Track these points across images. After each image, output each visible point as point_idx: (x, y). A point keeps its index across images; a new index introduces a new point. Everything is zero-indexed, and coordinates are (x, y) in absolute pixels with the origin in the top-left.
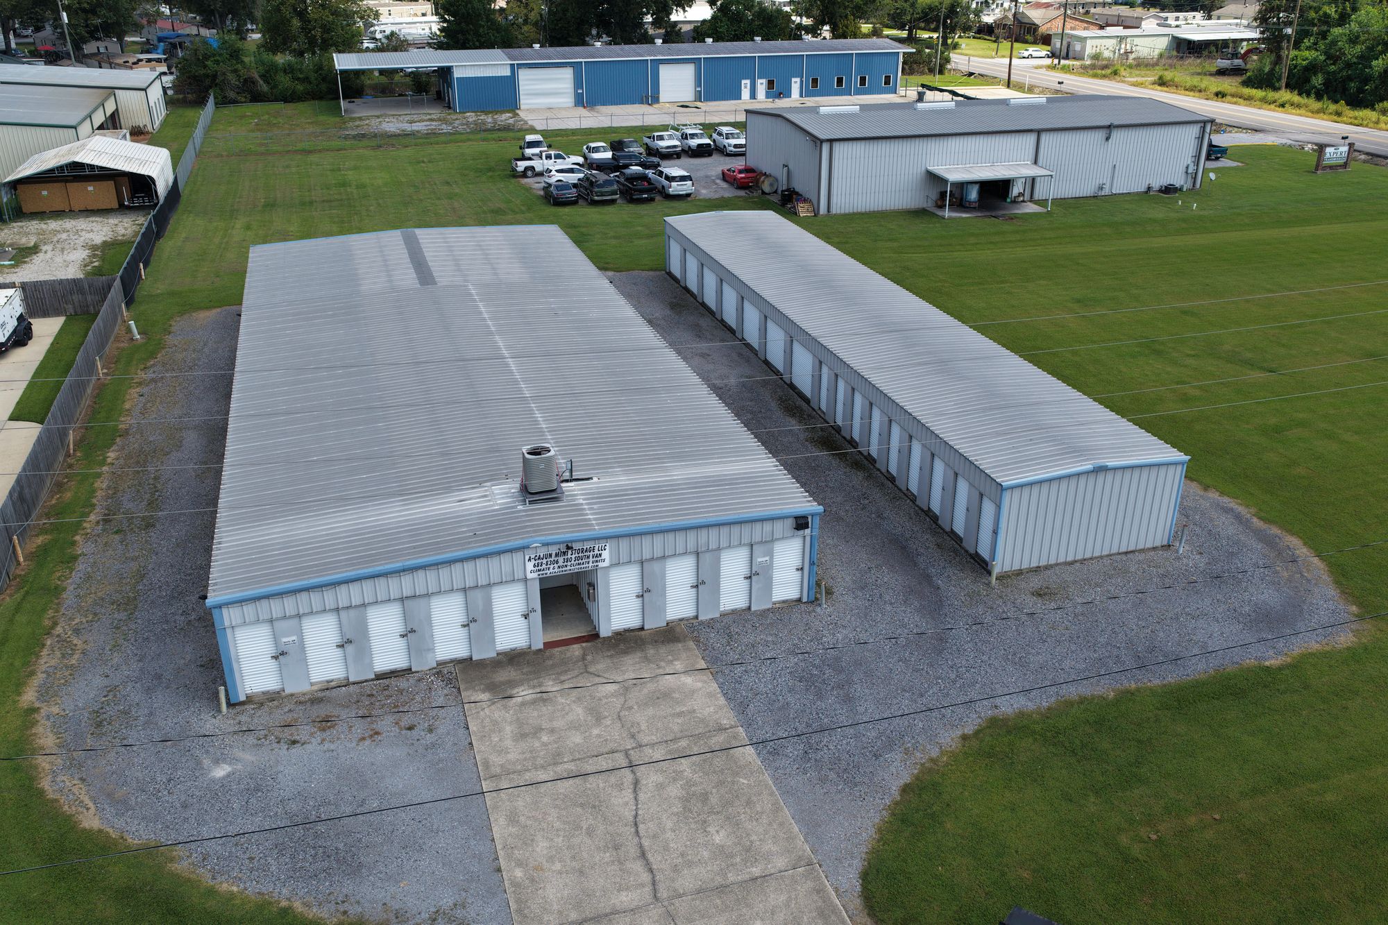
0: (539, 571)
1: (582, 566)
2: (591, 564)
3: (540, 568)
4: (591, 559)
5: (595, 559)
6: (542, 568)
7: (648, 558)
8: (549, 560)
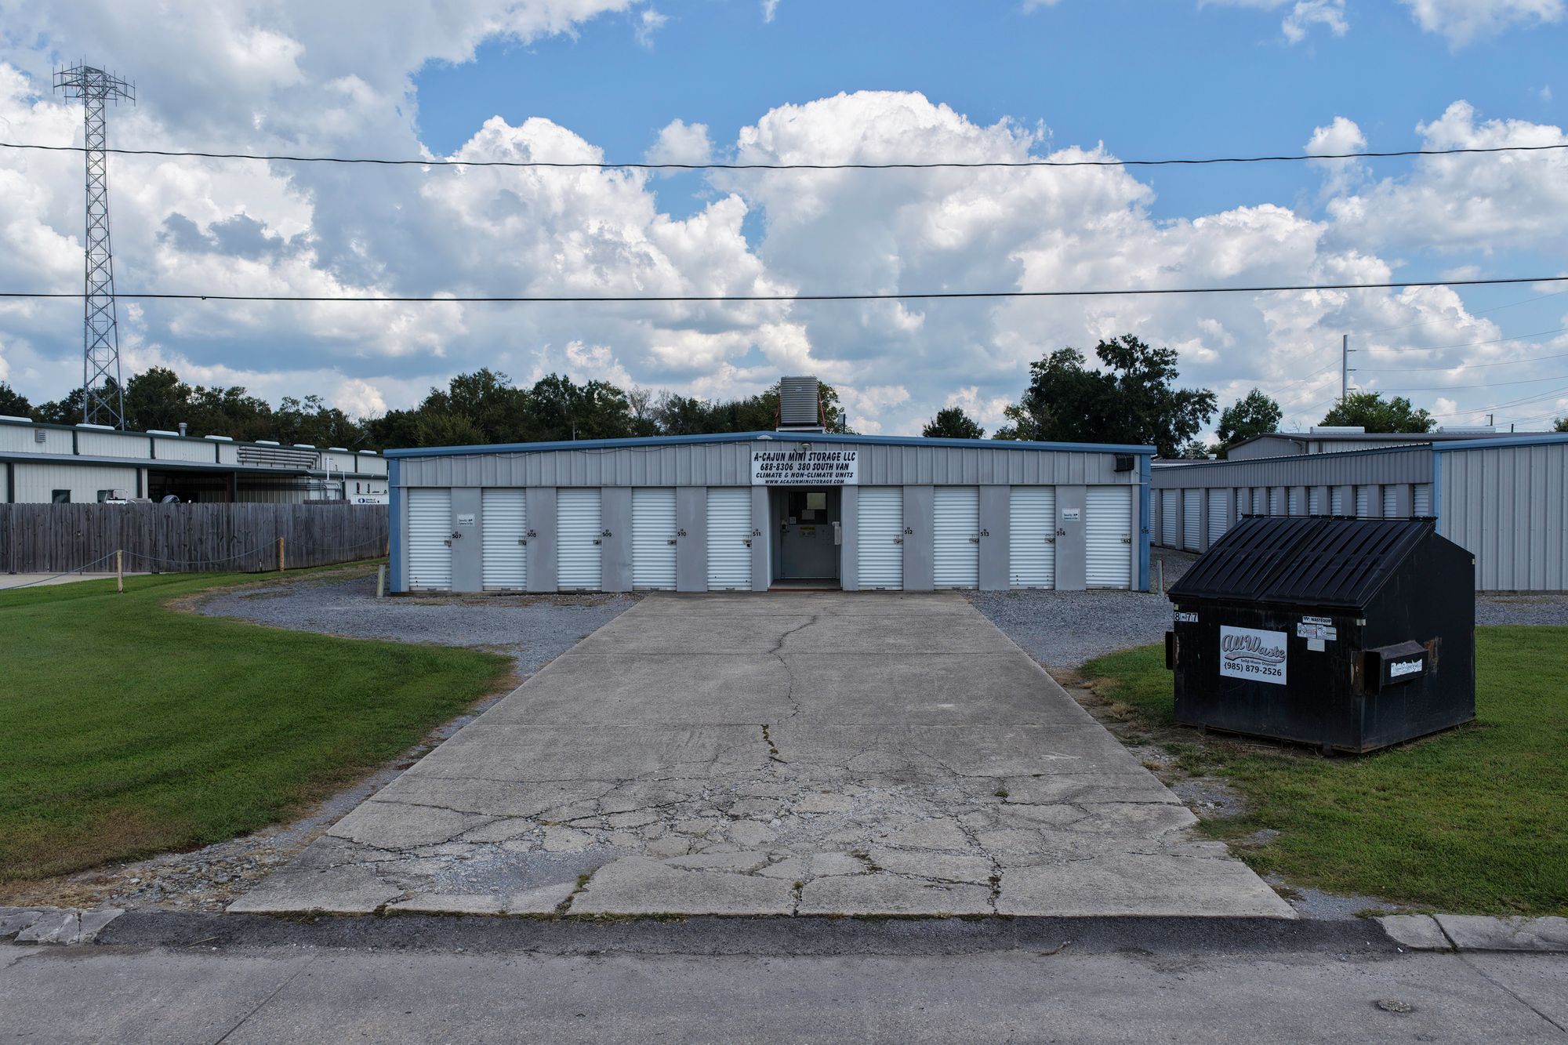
0: (768, 475)
1: (823, 479)
2: (834, 478)
3: (768, 471)
4: (834, 471)
5: (839, 471)
6: (772, 472)
7: (910, 483)
8: (781, 462)
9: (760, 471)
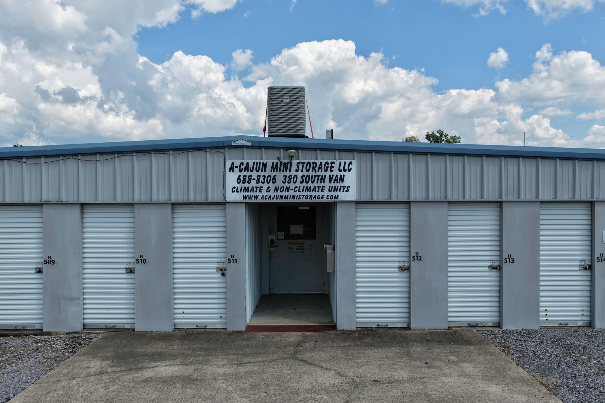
0: (246, 190)
1: (313, 194)
2: (326, 193)
3: (246, 185)
4: (327, 184)
5: (333, 185)
6: (250, 186)
7: (419, 198)
8: (261, 174)
9: (237, 185)
